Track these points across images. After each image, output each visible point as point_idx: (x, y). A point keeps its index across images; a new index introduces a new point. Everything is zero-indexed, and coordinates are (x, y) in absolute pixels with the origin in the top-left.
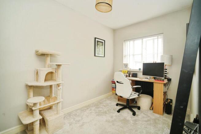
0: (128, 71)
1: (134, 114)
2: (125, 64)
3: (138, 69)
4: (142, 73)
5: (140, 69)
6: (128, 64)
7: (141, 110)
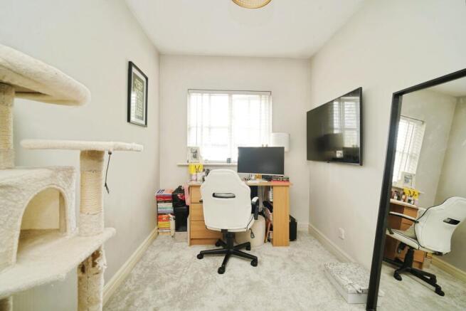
0: (204, 166)
1: (254, 262)
2: (192, 149)
3: (226, 160)
4: (236, 169)
5: (229, 160)
6: (198, 148)
7: (252, 248)
